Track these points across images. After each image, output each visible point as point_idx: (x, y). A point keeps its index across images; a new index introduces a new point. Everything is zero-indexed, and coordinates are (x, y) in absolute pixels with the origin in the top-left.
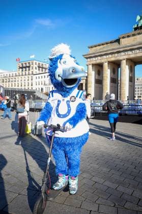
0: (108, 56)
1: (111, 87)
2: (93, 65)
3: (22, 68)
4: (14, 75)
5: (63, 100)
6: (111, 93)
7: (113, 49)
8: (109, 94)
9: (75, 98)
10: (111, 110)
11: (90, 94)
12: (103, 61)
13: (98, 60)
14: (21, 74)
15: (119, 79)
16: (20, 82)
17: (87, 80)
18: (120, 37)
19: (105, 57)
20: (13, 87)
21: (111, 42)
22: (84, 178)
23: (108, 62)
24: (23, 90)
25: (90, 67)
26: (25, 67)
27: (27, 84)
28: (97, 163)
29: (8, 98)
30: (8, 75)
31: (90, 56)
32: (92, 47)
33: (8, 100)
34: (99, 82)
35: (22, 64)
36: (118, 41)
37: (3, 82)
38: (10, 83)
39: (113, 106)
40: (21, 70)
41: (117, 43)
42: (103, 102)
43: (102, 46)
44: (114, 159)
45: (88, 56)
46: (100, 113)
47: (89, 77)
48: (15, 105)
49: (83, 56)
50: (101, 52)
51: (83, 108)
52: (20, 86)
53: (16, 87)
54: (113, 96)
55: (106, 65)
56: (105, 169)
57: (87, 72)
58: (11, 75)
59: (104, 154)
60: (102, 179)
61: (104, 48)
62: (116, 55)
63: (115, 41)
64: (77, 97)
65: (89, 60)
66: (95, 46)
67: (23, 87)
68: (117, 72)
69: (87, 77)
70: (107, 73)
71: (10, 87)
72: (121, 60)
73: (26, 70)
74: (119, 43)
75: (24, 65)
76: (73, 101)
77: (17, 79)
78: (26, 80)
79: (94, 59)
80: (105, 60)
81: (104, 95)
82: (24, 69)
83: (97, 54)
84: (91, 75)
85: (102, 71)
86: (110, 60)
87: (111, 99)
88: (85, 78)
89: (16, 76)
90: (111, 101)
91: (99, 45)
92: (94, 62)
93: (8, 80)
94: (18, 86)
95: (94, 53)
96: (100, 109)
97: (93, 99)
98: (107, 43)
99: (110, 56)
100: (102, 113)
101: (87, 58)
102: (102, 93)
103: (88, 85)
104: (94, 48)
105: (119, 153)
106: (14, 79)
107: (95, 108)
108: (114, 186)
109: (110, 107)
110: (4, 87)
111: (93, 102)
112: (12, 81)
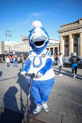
0: (72, 31)
1: (74, 48)
2: (63, 37)
3: (24, 40)
4: (20, 44)
5: (37, 56)
6: (74, 52)
7: (75, 27)
8: (73, 53)
9: (45, 55)
10: (73, 62)
11: (62, 53)
12: (69, 34)
13: (66, 34)
14: (23, 43)
15: (79, 44)
16: (23, 48)
17: (60, 45)
18: (79, 19)
19: (70, 32)
20: (20, 51)
21: (74, 23)
22: (59, 98)
23: (72, 34)
24: (25, 52)
25: (62, 38)
26: (26, 40)
27: (27, 49)
28: (66, 91)
29: (16, 56)
30: (17, 44)
31: (61, 31)
32: (62, 27)
33: (16, 58)
34: (67, 46)
35: (24, 38)
36: (78, 22)
37: (14, 48)
38: (18, 49)
39: (75, 59)
40: (23, 41)
41: (77, 23)
42: (69, 58)
43: (68, 26)
44: (76, 89)
45: (60, 32)
46: (68, 64)
47: (61, 43)
48: (21, 60)
49: (58, 32)
50: (68, 29)
51: (50, 62)
52: (23, 50)
53: (21, 51)
54: (75, 54)
55: (71, 36)
56: (70, 94)
57: (59, 41)
58: (18, 44)
59: (70, 86)
60: (69, 100)
61: (69, 26)
62: (77, 30)
63: (76, 22)
64: (46, 54)
65: (61, 34)
66: (64, 26)
67: (25, 51)
68: (77, 40)
69: (60, 44)
70: (72, 41)
71: (18, 51)
72: (80, 33)
73: (26, 41)
74: (79, 23)
75: (25, 39)
76: (43, 57)
77: (21, 46)
78: (26, 46)
79: (64, 33)
80: (70, 34)
81: (70, 53)
82: (25, 41)
83: (66, 30)
84: (62, 42)
85: (69, 40)
86: (73, 33)
87: (74, 55)
88: (59, 44)
89: (21, 44)
90: (73, 57)
91: (67, 25)
92: (64, 35)
93: (17, 47)
94: (22, 50)
95: (64, 30)
96: (67, 61)
97: (64, 56)
98: (71, 24)
99: (73, 31)
100: (69, 64)
101: (60, 33)
102: (69, 52)
103: (61, 48)
104: (64, 27)
105: (79, 86)
106: (20, 46)
107: (65, 61)
108: (76, 103)
109: (73, 60)
110: (15, 50)
111: (63, 58)
112: (19, 48)
